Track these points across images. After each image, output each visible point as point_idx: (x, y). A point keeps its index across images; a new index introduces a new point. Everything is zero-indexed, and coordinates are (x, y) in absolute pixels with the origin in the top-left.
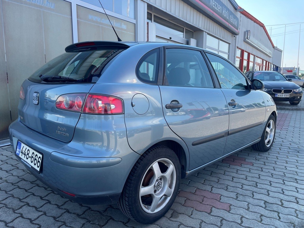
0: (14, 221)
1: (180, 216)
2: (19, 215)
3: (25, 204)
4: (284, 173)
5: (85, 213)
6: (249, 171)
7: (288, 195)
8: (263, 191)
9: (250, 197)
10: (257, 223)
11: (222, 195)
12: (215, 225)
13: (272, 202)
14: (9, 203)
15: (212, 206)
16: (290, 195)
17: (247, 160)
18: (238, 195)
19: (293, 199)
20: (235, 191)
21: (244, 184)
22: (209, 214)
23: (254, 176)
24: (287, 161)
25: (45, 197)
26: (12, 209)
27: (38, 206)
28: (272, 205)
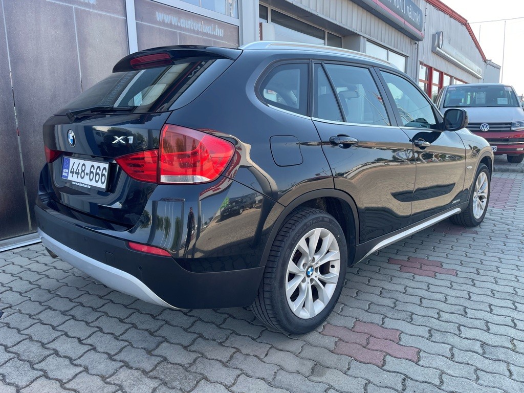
0: (32, 385)
1: (328, 372)
2: (41, 373)
3: (52, 352)
4: (514, 288)
5: (157, 368)
6: (450, 286)
8: (477, 323)
9: (455, 334)
10: (470, 385)
11: (402, 332)
12: (393, 389)
13: (496, 344)
14: (24, 351)
15: (386, 353)
17: (445, 266)
18: (432, 332)
20: (427, 325)
21: (442, 311)
22: (381, 367)
23: (459, 296)
26: (28, 361)
27: (74, 357)
28: (496, 350)
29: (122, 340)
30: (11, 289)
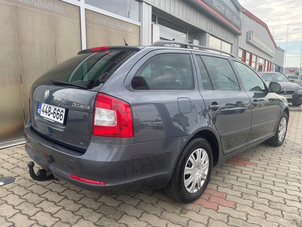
0: (36, 215)
1: (189, 212)
2: (40, 209)
3: (44, 199)
4: (287, 173)
5: (101, 208)
6: (253, 171)
7: (291, 194)
8: (267, 190)
9: (255, 195)
10: (262, 220)
11: (227, 194)
12: (222, 221)
13: (276, 201)
14: (30, 198)
15: (219, 204)
16: (293, 194)
17: (250, 161)
18: (243, 194)
19: (296, 199)
20: (240, 190)
21: (248, 184)
22: (217, 211)
23: (257, 176)
24: (289, 162)
25: (61, 193)
26: (33, 203)
27: (56, 201)
28: (275, 204)
29: (81, 194)
30: (18, 167)
